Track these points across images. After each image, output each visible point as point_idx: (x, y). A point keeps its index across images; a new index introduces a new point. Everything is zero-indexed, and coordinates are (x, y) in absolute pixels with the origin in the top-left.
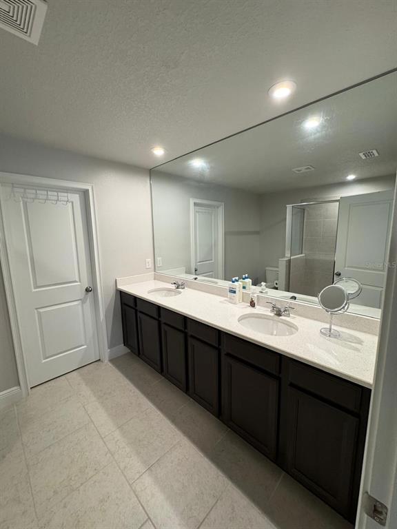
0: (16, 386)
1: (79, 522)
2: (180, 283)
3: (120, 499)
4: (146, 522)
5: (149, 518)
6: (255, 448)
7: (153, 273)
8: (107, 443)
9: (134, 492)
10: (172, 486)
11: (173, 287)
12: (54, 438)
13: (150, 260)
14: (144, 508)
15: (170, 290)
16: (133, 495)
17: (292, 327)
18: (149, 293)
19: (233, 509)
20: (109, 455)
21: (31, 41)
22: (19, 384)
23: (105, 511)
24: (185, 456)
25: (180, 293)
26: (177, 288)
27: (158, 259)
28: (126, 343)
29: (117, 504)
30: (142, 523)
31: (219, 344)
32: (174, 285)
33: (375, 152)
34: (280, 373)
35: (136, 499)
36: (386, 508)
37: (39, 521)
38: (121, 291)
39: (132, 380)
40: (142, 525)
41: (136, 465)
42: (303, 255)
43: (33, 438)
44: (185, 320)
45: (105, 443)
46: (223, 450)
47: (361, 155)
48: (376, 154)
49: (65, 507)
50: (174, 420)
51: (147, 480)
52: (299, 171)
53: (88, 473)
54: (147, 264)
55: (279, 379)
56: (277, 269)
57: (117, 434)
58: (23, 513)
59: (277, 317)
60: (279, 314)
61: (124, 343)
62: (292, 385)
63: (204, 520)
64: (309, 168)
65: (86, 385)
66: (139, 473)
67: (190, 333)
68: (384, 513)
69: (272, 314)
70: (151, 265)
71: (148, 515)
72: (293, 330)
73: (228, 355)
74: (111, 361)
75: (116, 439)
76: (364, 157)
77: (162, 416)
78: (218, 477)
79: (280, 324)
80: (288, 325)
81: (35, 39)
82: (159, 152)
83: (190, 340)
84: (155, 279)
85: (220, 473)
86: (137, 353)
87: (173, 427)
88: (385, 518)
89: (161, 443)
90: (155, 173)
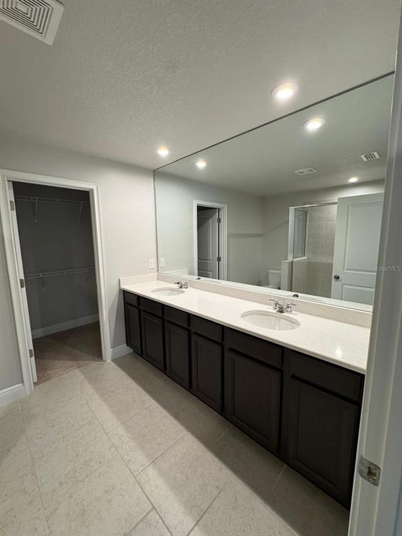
0: (19, 383)
1: (84, 510)
2: (183, 283)
3: (124, 490)
4: (150, 511)
5: (154, 508)
6: (258, 442)
7: (156, 273)
8: (111, 438)
9: (138, 483)
10: (175, 477)
11: (177, 286)
12: (58, 433)
13: (153, 261)
14: (148, 499)
15: (173, 290)
16: (138, 486)
17: (294, 323)
18: (152, 292)
19: (236, 499)
20: (113, 449)
21: (44, 41)
22: (23, 382)
23: (110, 501)
24: (188, 450)
25: (183, 292)
26: (181, 287)
27: (162, 260)
28: (129, 343)
29: (122, 495)
30: (147, 511)
31: (223, 340)
32: (177, 285)
33: (376, 154)
34: (282, 365)
35: (141, 490)
36: (379, 468)
37: (45, 509)
38: (124, 291)
39: (134, 379)
40: (147, 514)
41: (140, 458)
42: (305, 258)
43: (37, 434)
44: (190, 317)
45: (109, 438)
46: (226, 445)
47: (363, 156)
48: (377, 157)
49: (71, 497)
50: (176, 416)
51: (152, 472)
52: (301, 173)
53: (92, 467)
54: (150, 265)
55: (281, 372)
56: (279, 272)
57: (121, 430)
58: (30, 503)
59: (279, 313)
60: (281, 311)
61: (127, 343)
62: (293, 377)
63: (208, 509)
64: (311, 170)
65: (89, 383)
66: (143, 465)
67: (193, 330)
68: (377, 474)
69: (275, 311)
70: (154, 266)
71: (152, 505)
72: (295, 325)
73: (231, 350)
74: (114, 360)
75: (120, 435)
76: (365, 160)
77: (165, 413)
78: (221, 469)
79: (282, 320)
80: (290, 321)
81: (49, 39)
82: (163, 152)
83: (194, 337)
84: (158, 279)
85: (223, 466)
86: (140, 352)
87: (176, 422)
88: (379, 479)
89: (164, 438)
90: (159, 174)
